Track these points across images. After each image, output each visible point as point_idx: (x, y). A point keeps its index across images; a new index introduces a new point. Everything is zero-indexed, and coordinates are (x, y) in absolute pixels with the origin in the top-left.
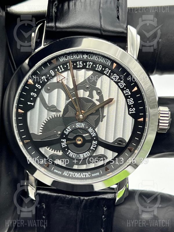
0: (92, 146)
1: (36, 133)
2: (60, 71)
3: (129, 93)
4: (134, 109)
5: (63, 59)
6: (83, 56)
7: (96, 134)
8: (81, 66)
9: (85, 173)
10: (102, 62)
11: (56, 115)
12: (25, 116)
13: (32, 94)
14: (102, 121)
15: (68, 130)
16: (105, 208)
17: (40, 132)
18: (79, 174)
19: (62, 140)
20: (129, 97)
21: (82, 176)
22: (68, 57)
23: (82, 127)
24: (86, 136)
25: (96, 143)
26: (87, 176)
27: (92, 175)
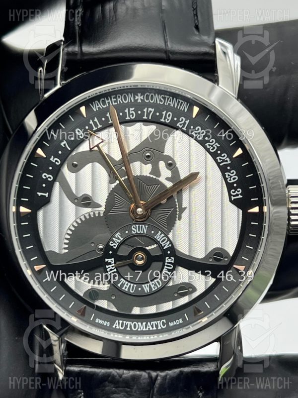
0: (165, 267)
1: (57, 251)
2: (94, 130)
3: (227, 161)
4: (239, 191)
5: (98, 105)
6: (134, 97)
7: (171, 243)
8: (133, 116)
9: (156, 322)
10: (172, 105)
11: (92, 214)
12: (32, 219)
13: (45, 176)
14: (180, 219)
15: (118, 240)
16: (201, 392)
17: (65, 248)
18: (144, 324)
19: (106, 260)
20: (229, 168)
21: (150, 327)
22: (107, 102)
23: (142, 232)
24: (152, 249)
25: (173, 262)
26: (159, 328)
27: (170, 323)
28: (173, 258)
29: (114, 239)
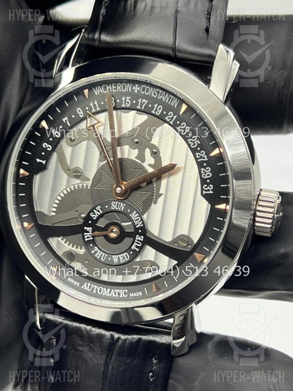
0: (135, 243)
1: (46, 212)
2: (93, 111)
3: (204, 158)
4: (210, 187)
5: (100, 90)
6: (132, 88)
7: (143, 223)
8: (128, 104)
9: (119, 290)
10: (164, 100)
11: (80, 185)
12: (29, 181)
13: (45, 145)
14: (155, 203)
15: (98, 213)
16: (156, 359)
17: (53, 212)
18: (109, 290)
19: (85, 228)
20: (205, 164)
21: (113, 294)
22: (108, 88)
23: (120, 209)
24: (127, 225)
25: (142, 240)
26: (121, 296)
27: (131, 294)
28: (143, 237)
29: (95, 210)
